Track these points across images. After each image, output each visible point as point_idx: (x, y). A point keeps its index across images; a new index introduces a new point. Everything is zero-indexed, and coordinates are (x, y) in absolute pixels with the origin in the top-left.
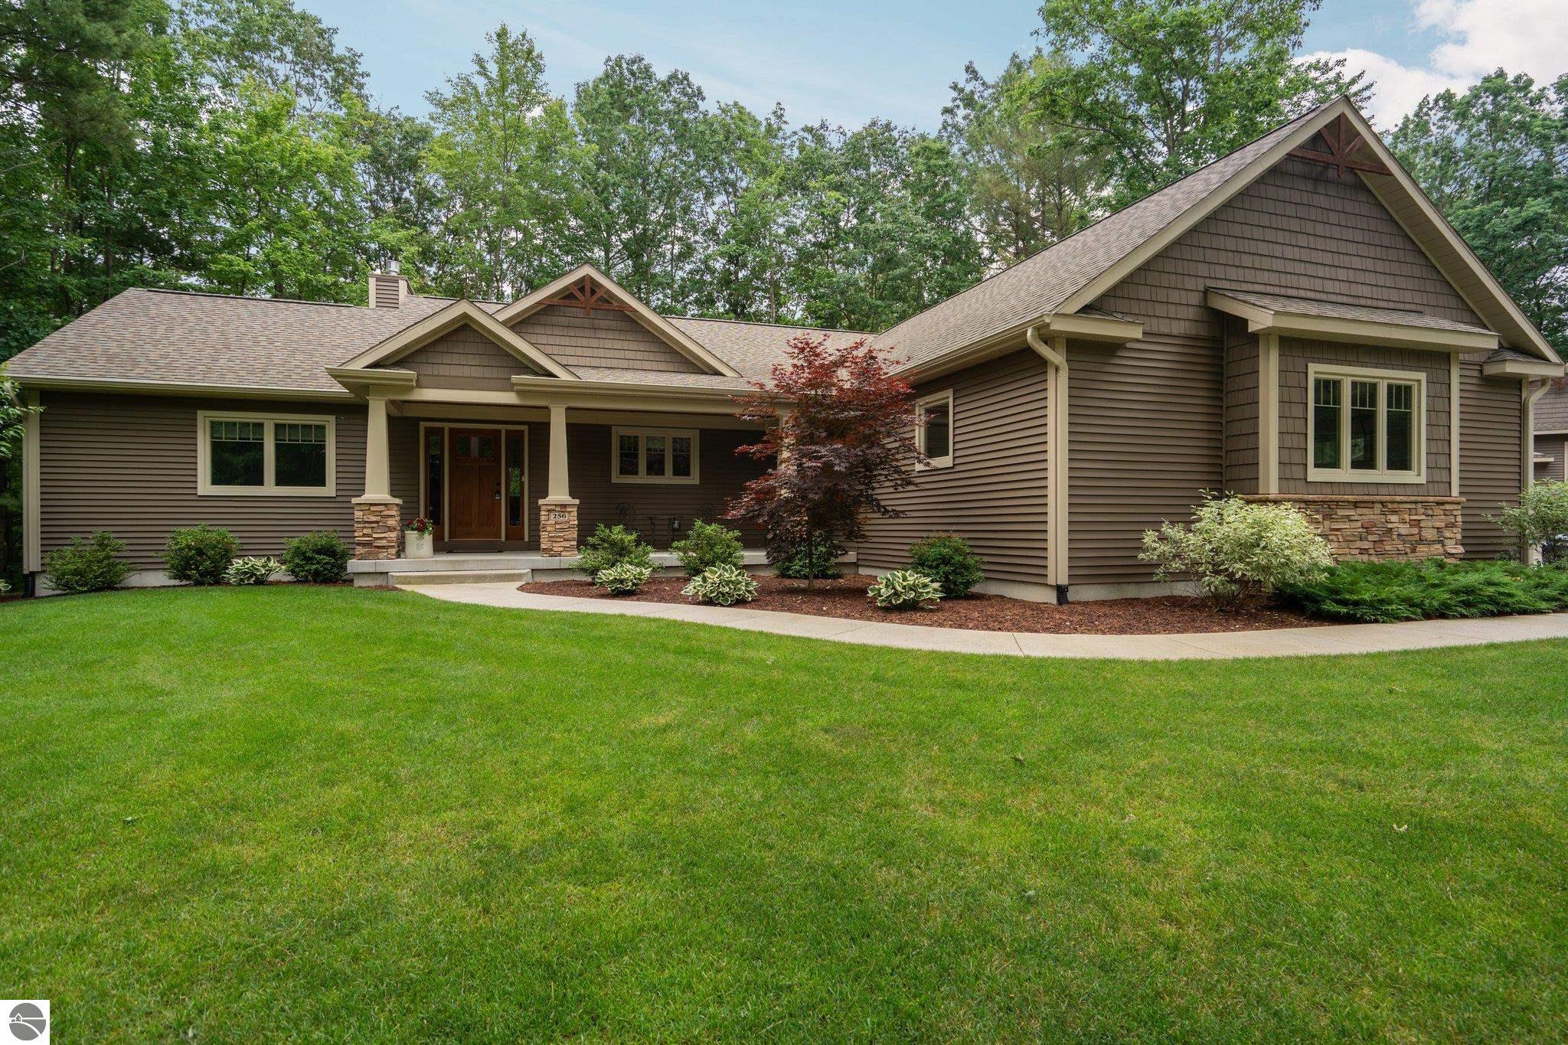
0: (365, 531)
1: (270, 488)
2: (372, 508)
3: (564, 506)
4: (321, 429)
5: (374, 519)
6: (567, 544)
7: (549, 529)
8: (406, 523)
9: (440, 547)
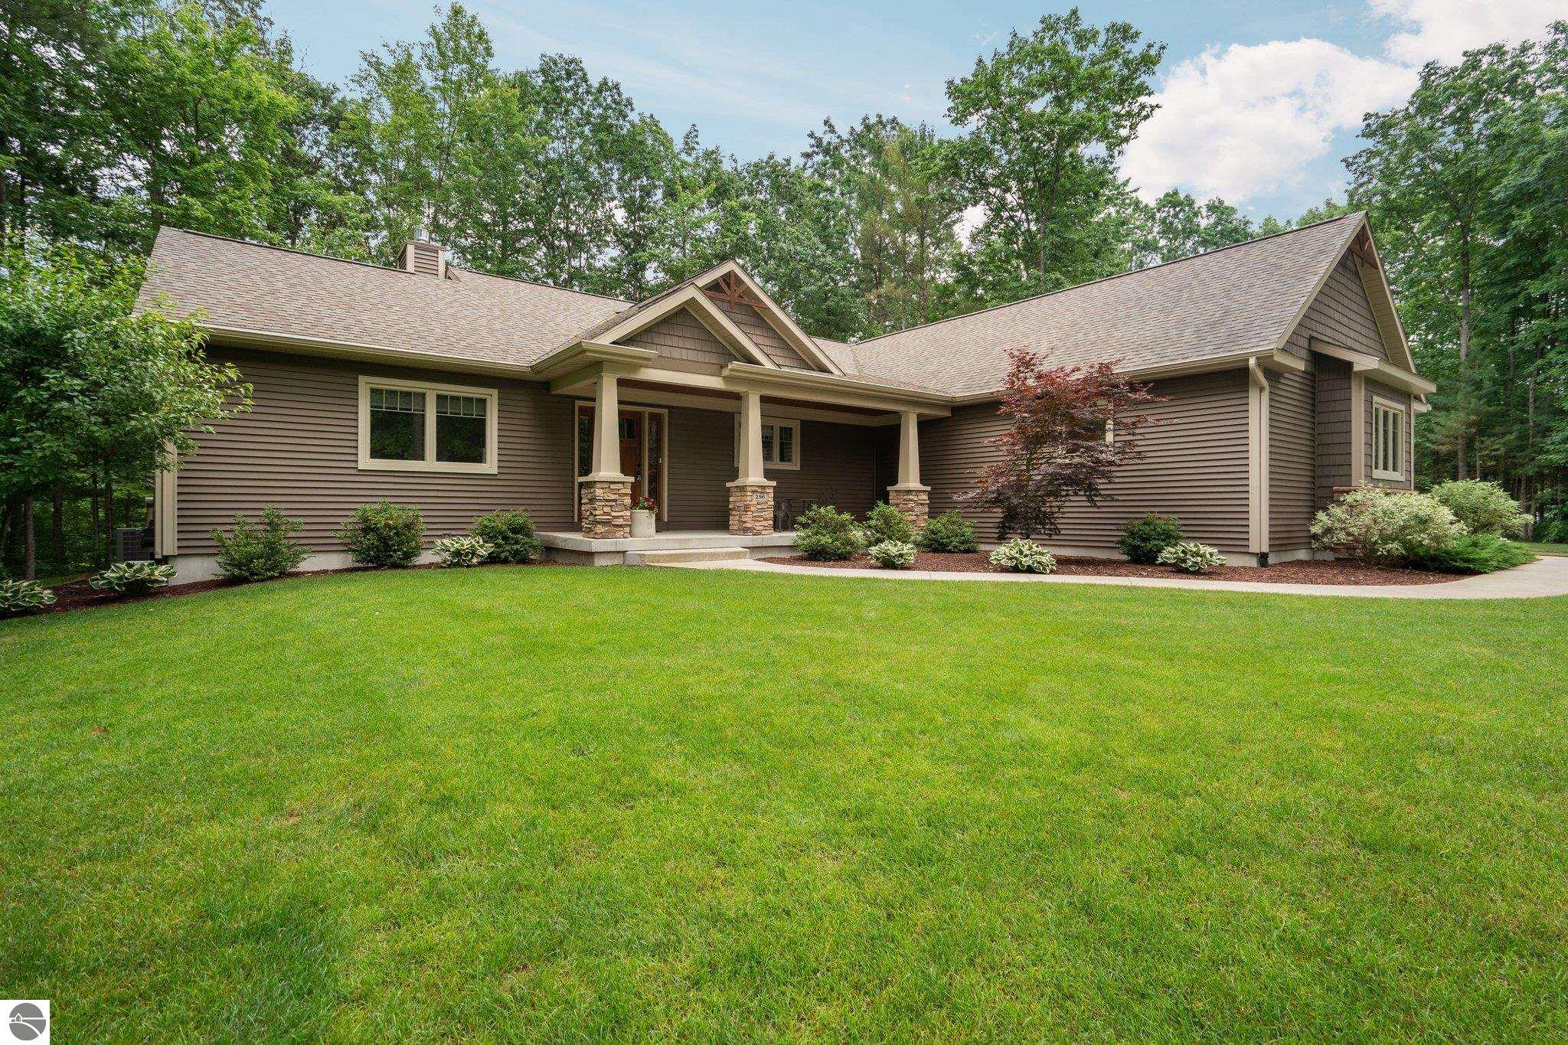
0: (606, 509)
1: (430, 463)
2: (612, 486)
3: (763, 487)
4: (482, 402)
5: (613, 497)
6: (765, 523)
7: (752, 509)
8: (635, 504)
9: (661, 527)
